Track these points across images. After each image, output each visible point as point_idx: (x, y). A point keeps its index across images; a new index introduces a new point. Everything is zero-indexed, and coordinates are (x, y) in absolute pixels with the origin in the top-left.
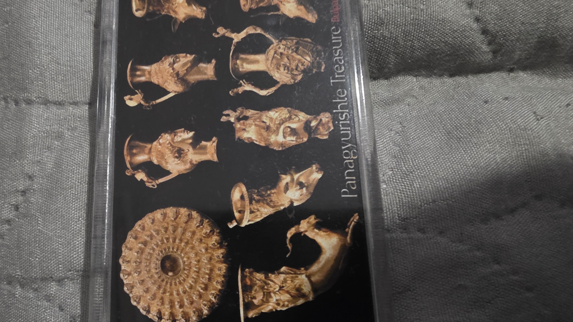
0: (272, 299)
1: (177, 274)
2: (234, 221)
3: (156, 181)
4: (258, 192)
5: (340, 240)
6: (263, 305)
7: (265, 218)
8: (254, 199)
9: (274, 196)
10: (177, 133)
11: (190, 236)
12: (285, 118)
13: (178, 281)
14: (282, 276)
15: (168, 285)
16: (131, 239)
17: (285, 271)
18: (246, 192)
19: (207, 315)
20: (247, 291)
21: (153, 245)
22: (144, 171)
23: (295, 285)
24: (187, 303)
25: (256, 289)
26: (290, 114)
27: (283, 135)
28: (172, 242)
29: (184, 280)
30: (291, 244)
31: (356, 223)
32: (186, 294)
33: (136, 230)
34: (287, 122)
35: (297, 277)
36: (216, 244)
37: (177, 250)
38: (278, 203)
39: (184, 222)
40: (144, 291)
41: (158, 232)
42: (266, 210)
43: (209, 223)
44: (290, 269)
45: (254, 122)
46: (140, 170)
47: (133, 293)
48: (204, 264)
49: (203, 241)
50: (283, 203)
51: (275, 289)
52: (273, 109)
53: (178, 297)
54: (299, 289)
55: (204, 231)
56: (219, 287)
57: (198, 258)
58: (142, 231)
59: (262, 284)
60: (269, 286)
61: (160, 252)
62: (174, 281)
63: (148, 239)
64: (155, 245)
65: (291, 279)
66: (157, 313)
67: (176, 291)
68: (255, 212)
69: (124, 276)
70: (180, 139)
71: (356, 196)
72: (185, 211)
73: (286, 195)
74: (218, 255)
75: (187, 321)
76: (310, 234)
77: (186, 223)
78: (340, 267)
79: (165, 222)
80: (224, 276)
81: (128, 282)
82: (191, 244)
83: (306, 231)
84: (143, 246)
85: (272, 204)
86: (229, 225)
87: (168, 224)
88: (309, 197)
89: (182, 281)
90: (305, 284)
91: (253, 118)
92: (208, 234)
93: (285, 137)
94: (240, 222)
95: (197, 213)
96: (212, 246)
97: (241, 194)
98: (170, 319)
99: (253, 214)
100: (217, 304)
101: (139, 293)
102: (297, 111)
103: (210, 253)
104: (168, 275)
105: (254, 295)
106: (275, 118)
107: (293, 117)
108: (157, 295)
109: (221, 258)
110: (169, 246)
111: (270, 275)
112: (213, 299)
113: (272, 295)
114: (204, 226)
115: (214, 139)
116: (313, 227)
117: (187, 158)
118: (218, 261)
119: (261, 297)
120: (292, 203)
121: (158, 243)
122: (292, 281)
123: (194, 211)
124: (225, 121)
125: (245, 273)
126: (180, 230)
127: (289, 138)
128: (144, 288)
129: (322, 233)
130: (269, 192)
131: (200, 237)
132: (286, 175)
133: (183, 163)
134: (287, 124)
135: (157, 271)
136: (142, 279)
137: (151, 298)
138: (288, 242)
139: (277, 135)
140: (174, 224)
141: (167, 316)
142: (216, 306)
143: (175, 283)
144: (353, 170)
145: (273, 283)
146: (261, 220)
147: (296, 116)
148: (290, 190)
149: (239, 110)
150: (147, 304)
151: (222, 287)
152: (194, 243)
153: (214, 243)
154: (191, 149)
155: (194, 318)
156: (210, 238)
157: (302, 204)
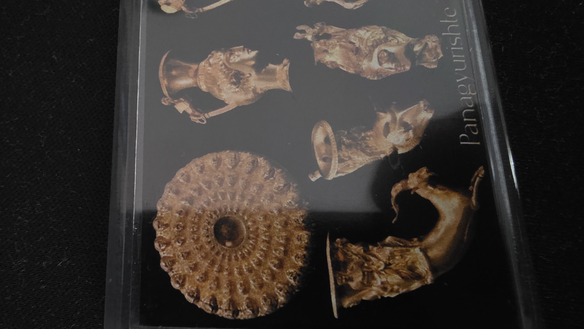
0: (375, 282)
1: (239, 245)
2: (318, 171)
3: (206, 115)
4: (348, 133)
5: (462, 202)
6: (364, 290)
7: (359, 169)
8: (344, 143)
9: (370, 140)
10: (234, 51)
11: (256, 191)
12: (379, 39)
13: (241, 255)
14: (388, 250)
15: (226, 261)
16: (170, 194)
17: (391, 242)
18: (333, 134)
19: (283, 304)
20: (340, 270)
21: (202, 203)
22: (187, 99)
23: (407, 262)
24: (254, 286)
25: (353, 267)
26: (385, 34)
27: (379, 61)
28: (229, 199)
29: (249, 253)
30: (397, 206)
31: (481, 180)
32: (253, 274)
33: (178, 181)
34: (383, 45)
35: (409, 251)
36: (293, 203)
37: (238, 211)
38: (376, 149)
39: (247, 171)
40: (191, 268)
41: (209, 184)
42: (360, 159)
43: (282, 174)
44: (398, 239)
45: (338, 42)
46: (181, 99)
47: (173, 271)
48: (277, 230)
49: (275, 198)
50: (383, 149)
51: (379, 267)
52: (363, 27)
53: (240, 277)
54: (412, 268)
55: (276, 184)
56: (300, 264)
57: (268, 222)
58: (186, 183)
59: (360, 260)
60: (371, 263)
61: (212, 213)
62: (234, 255)
63: (195, 194)
64: (205, 202)
65: (399, 254)
66: (211, 300)
67: (237, 268)
68: (346, 161)
69: (160, 246)
70: (237, 60)
71: (479, 143)
72: (248, 157)
73: (385, 140)
74: (296, 218)
75: (256, 312)
76: (423, 193)
77: (250, 172)
78: (465, 238)
79: (220, 171)
80: (306, 248)
81: (165, 255)
82: (258, 203)
83: (417, 188)
84: (188, 205)
85: (368, 151)
86: (310, 178)
87: (223, 173)
88: (418, 143)
89: (246, 255)
90: (421, 261)
91: (337, 37)
92: (282, 189)
93: (380, 64)
94: (325, 173)
95: (265, 159)
96: (288, 206)
97: (325, 136)
98: (229, 310)
99: (343, 164)
100: (298, 288)
101: (183, 270)
102: (394, 30)
103: (284, 215)
104: (224, 245)
105: (351, 276)
106: (366, 38)
107: (390, 38)
108: (210, 275)
109: (301, 223)
110: (226, 204)
111: (370, 247)
112: (292, 281)
113: (376, 275)
114: (275, 178)
115: (285, 61)
116: (425, 183)
117: (249, 86)
118: (297, 227)
119: (360, 279)
120: (395, 150)
121: (209, 199)
122: (402, 256)
123: (261, 157)
124: (299, 38)
125: (336, 245)
126: (241, 182)
127: (386, 65)
128: (191, 264)
129: (439, 192)
130: (363, 135)
131: (270, 193)
132: (385, 112)
133: (244, 92)
134: (383, 47)
135: (209, 240)
136: (187, 250)
137: (202, 278)
138: (393, 204)
139: (371, 60)
140: (232, 173)
141: (226, 305)
142: (297, 291)
143: (236, 257)
144: (473, 110)
145: (376, 260)
146: (354, 172)
147: (394, 37)
148: (392, 133)
149: (319, 27)
150: (195, 288)
151: (304, 264)
152: (262, 201)
153: (290, 202)
154: (253, 73)
155: (266, 309)
156: (284, 195)
157: (409, 152)
